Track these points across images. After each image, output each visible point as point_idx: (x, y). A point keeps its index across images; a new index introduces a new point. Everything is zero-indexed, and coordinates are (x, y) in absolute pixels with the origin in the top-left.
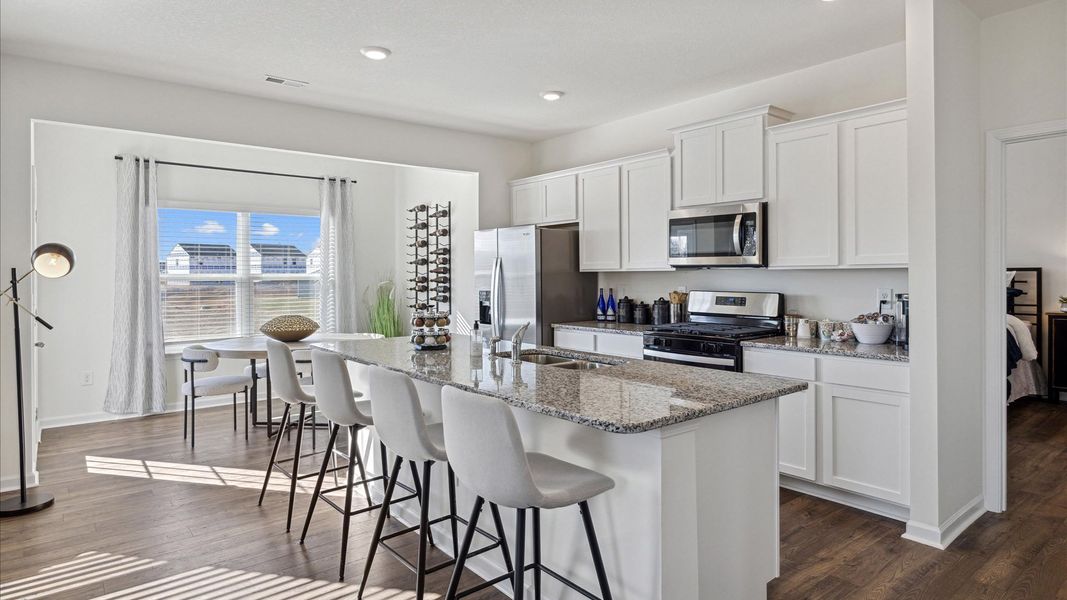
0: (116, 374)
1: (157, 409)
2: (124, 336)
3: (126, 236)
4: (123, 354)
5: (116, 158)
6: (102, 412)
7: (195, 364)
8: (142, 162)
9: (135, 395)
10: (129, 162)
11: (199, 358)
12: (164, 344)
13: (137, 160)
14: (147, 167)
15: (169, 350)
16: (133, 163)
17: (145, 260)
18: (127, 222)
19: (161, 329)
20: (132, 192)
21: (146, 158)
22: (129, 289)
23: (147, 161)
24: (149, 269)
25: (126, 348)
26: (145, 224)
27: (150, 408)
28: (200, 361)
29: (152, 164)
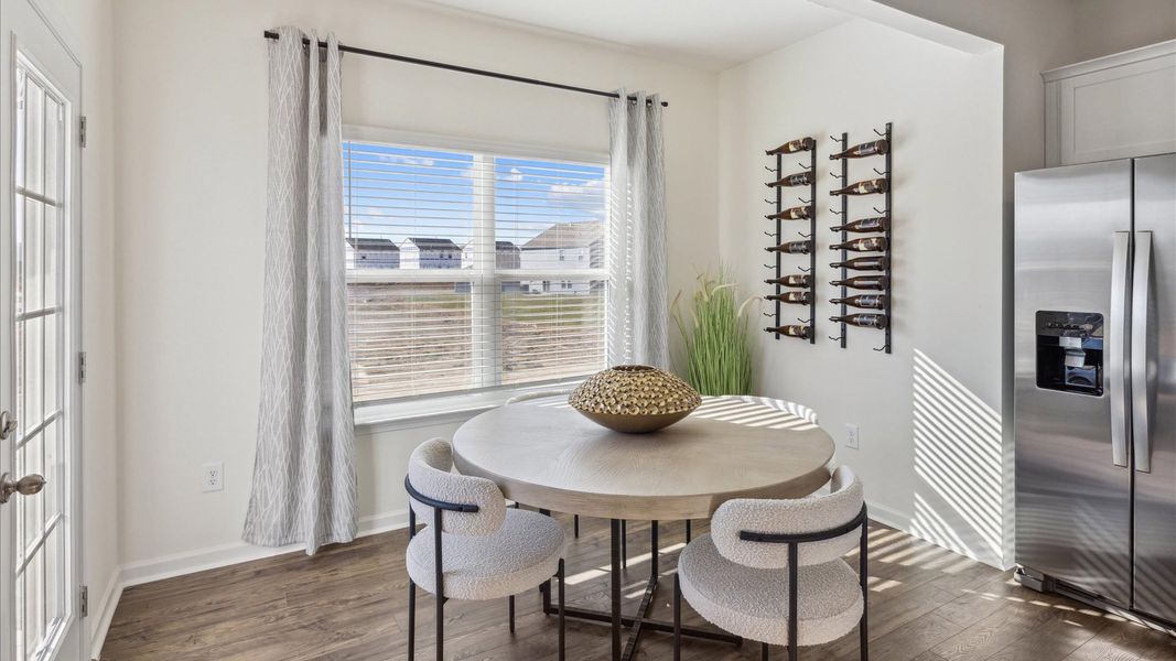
0: (265, 467)
1: (341, 534)
2: (281, 394)
3: (285, 190)
4: (280, 430)
5: (267, 35)
6: (241, 544)
7: (447, 516)
8: (314, 47)
9: (301, 507)
10: (291, 45)
11: (456, 500)
12: (354, 406)
13: (306, 42)
14: (323, 59)
15: (363, 416)
16: (298, 50)
17: (319, 237)
18: (287, 164)
19: (350, 384)
20: (295, 103)
21: (323, 40)
22: (291, 300)
23: (324, 45)
24: (326, 259)
25: (283, 419)
26: (320, 169)
27: (329, 534)
28: (460, 508)
29: (333, 52)
